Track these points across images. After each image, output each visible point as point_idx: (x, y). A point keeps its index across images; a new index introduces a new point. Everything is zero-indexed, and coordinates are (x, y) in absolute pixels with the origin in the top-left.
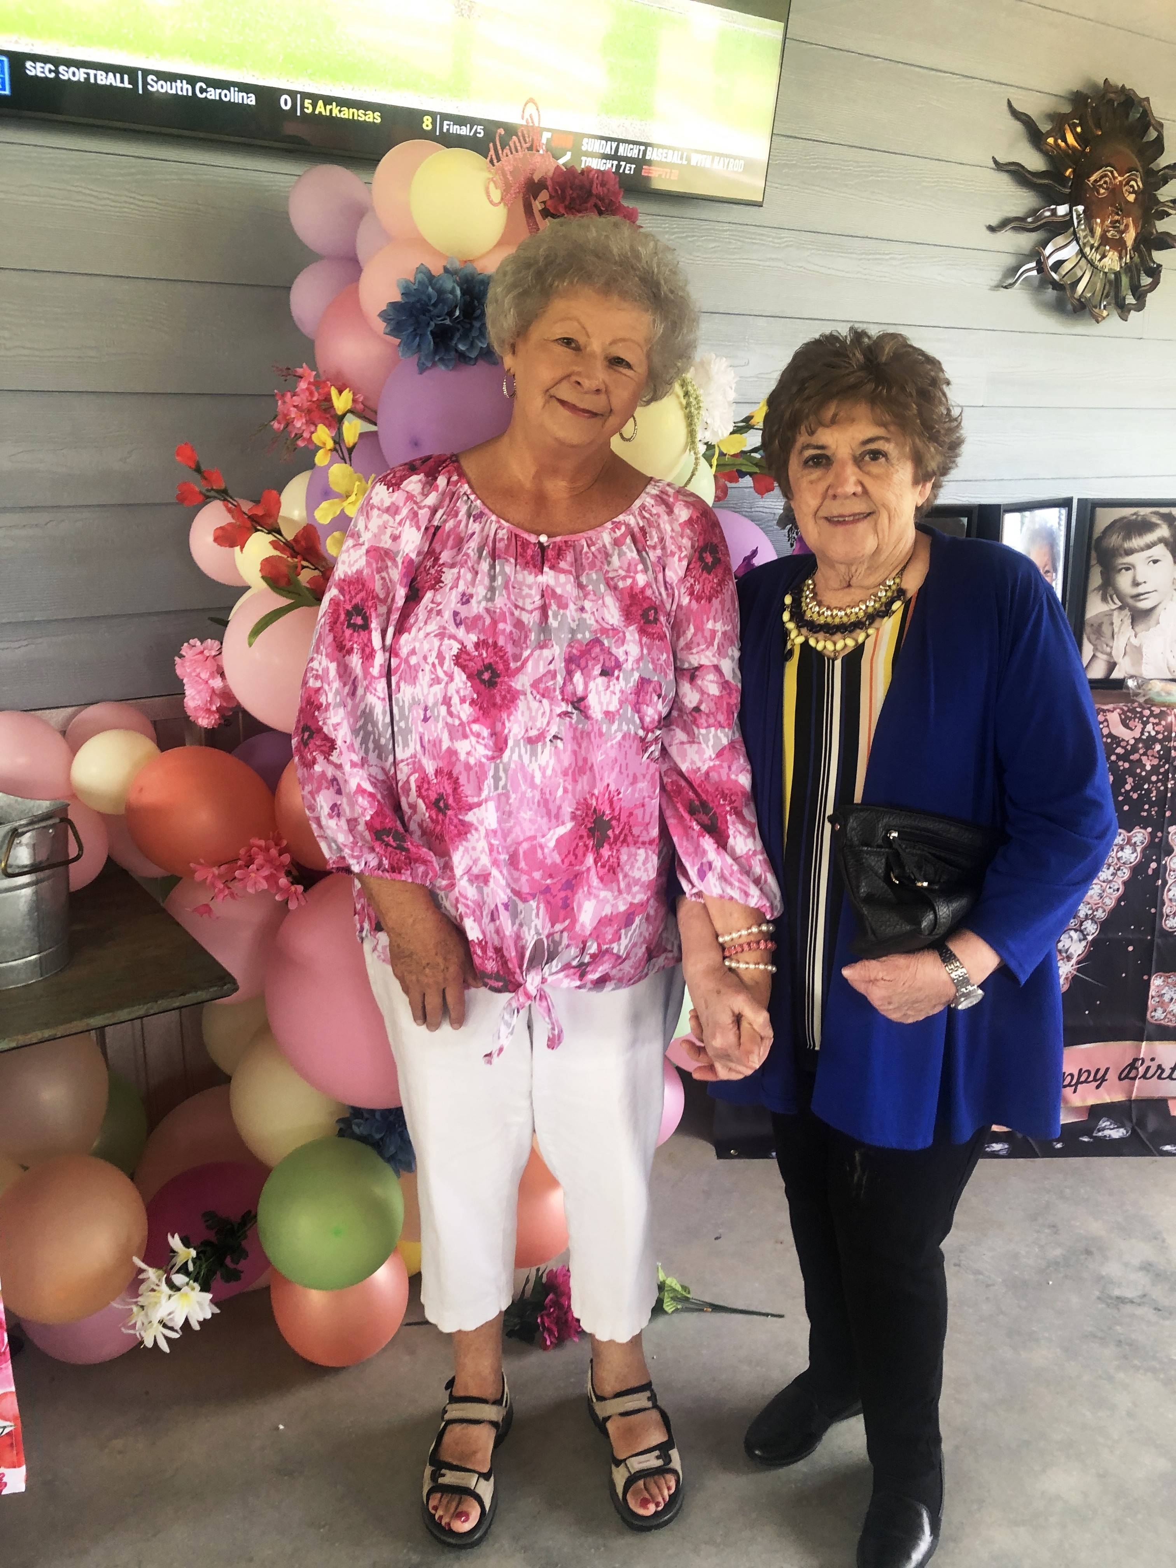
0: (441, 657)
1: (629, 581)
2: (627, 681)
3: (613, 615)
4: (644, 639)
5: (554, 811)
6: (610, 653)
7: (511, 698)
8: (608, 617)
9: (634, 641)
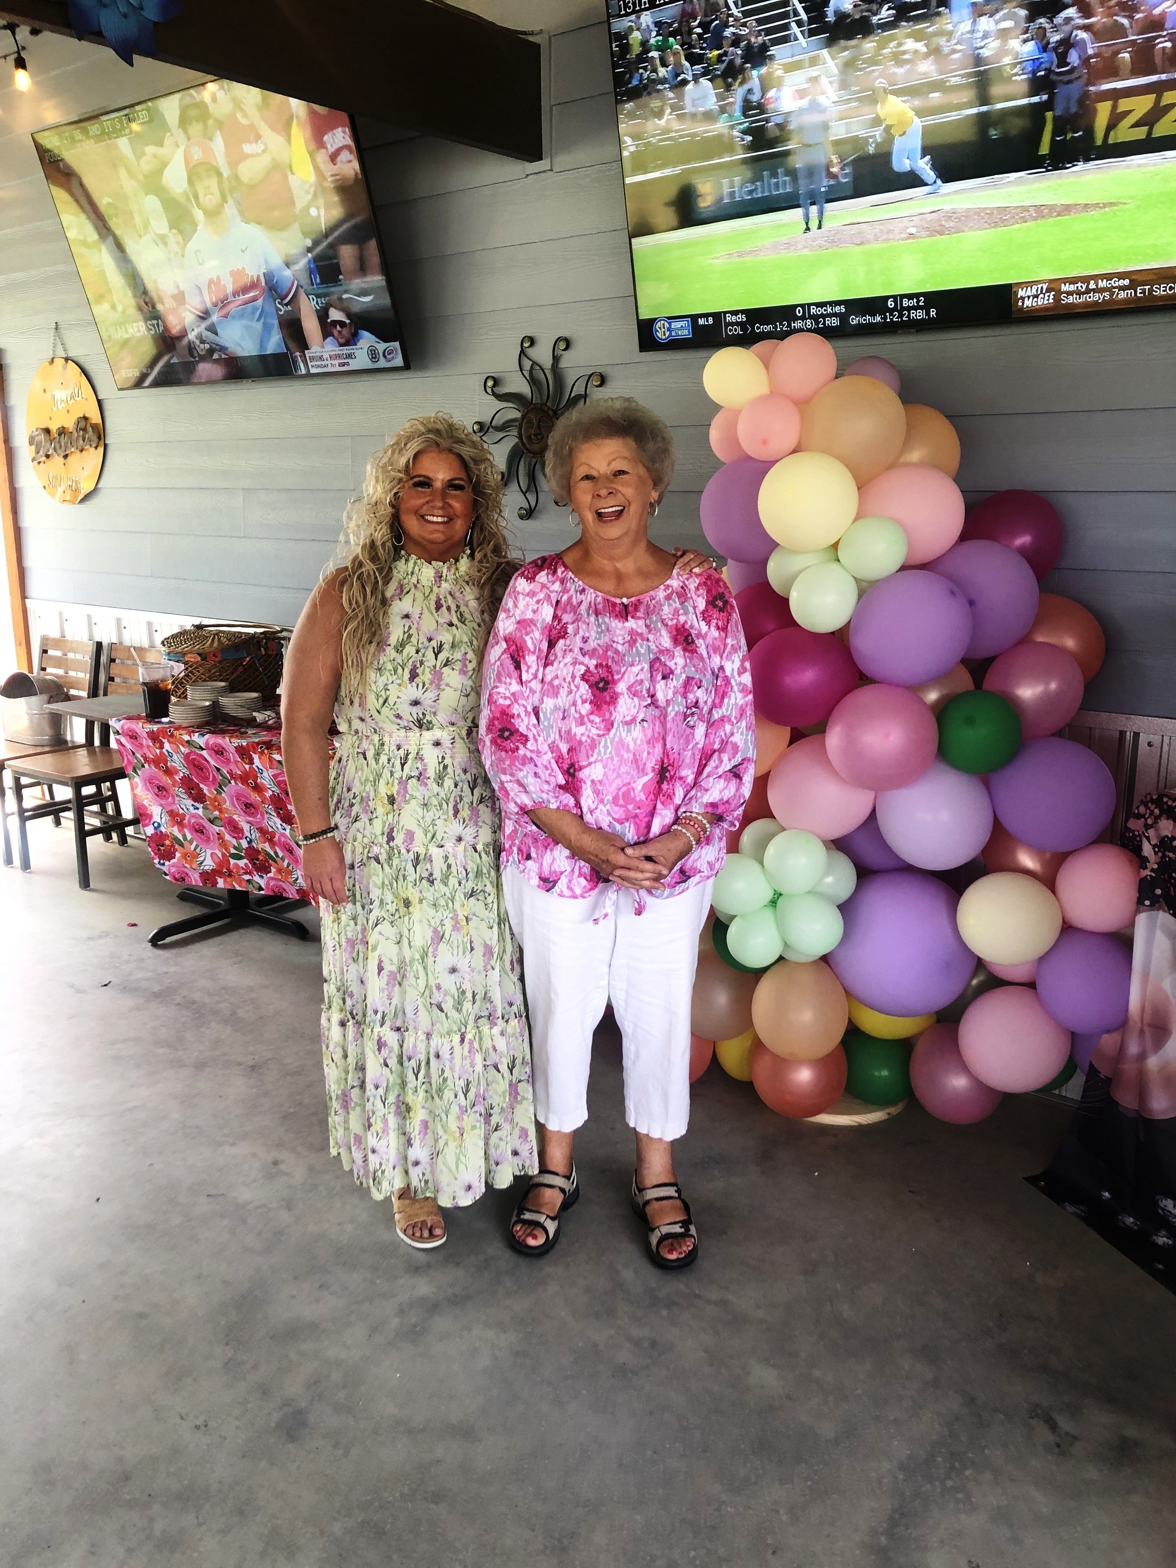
0: (573, 677)
1: (675, 621)
2: (678, 681)
3: (666, 641)
4: (687, 654)
5: (641, 767)
6: (665, 665)
7: (614, 699)
8: (663, 643)
9: (680, 656)
